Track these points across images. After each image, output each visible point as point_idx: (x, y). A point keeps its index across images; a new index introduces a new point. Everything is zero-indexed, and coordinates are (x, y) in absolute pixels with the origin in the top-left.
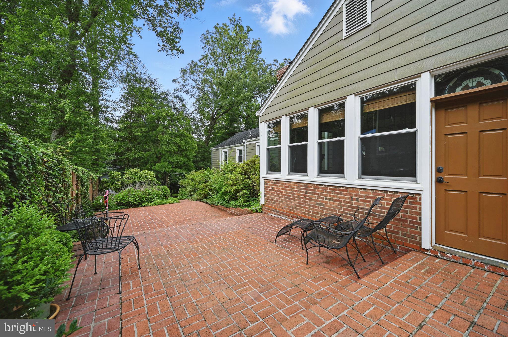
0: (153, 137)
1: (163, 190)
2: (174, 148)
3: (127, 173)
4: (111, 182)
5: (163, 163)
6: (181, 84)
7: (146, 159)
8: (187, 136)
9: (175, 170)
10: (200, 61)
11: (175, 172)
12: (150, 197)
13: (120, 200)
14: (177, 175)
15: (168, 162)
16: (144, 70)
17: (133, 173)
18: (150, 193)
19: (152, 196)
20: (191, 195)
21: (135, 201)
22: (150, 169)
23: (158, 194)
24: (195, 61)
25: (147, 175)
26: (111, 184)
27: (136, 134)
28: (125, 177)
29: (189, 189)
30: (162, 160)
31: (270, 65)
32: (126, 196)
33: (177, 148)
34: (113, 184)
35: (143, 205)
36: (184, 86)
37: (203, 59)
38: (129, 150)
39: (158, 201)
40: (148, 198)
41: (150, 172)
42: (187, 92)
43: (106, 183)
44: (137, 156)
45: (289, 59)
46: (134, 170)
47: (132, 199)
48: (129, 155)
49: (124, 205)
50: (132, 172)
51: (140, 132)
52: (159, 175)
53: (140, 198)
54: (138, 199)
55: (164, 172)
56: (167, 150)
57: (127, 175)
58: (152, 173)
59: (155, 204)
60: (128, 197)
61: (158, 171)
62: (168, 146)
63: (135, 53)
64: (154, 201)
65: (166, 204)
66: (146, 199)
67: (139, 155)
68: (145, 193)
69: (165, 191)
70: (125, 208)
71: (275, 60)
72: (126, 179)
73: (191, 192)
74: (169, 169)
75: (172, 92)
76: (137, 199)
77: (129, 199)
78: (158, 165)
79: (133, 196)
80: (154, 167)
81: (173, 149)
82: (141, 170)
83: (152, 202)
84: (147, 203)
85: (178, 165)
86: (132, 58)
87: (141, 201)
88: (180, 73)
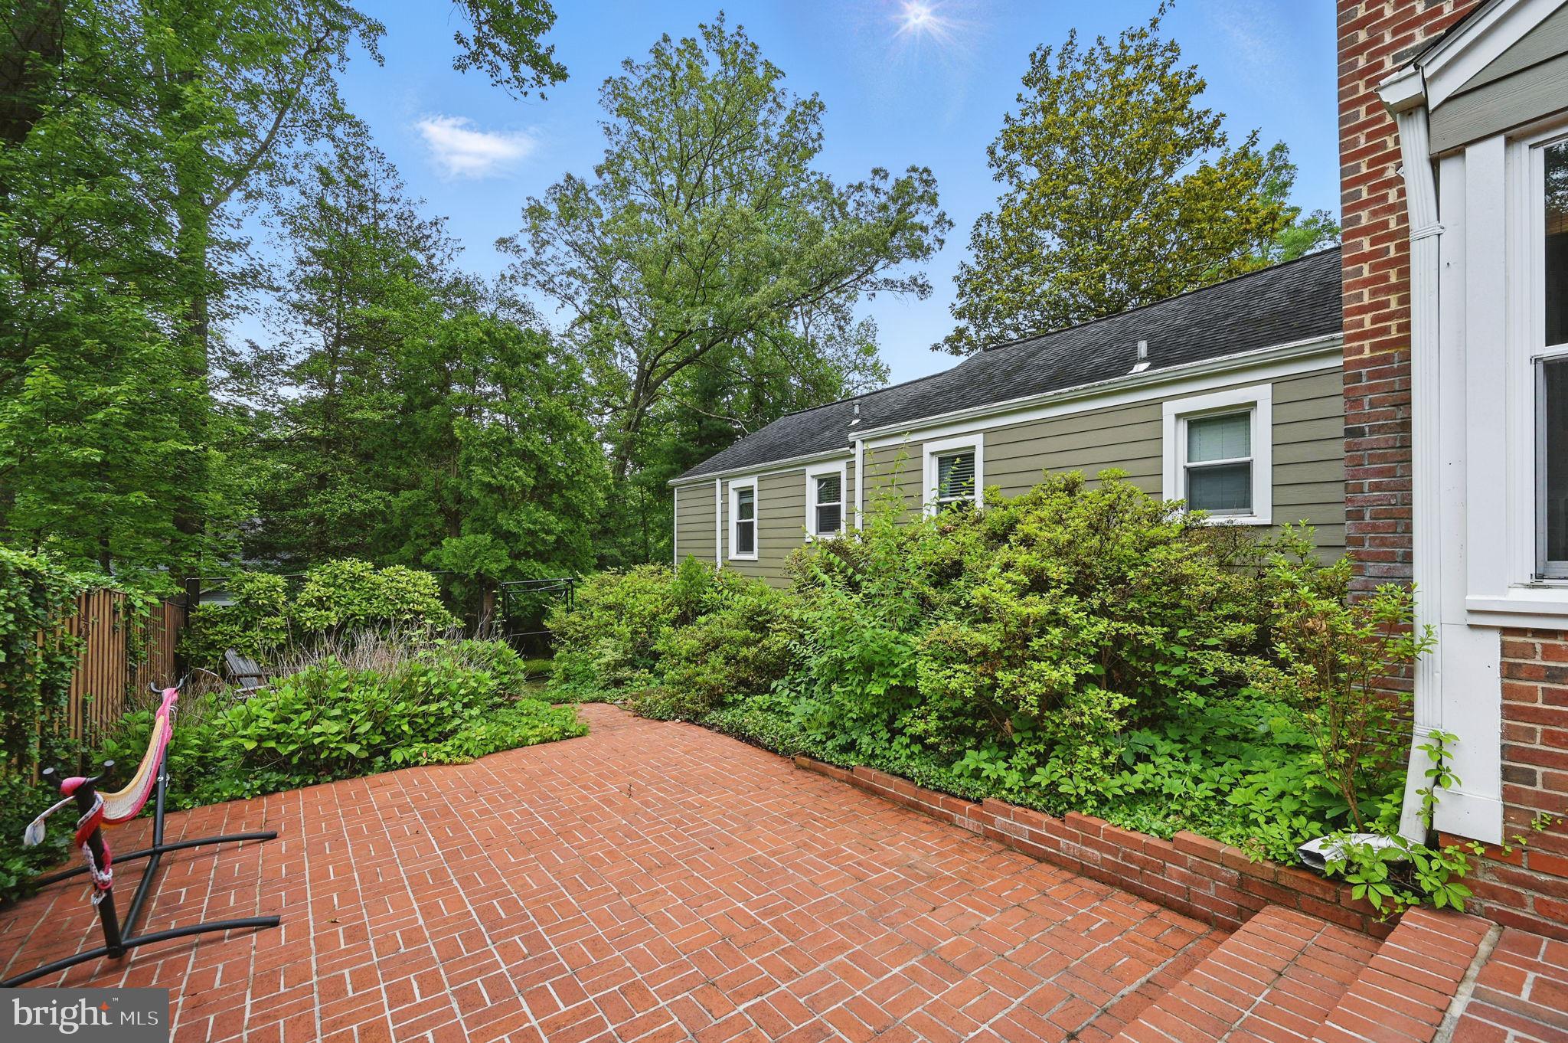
0: (429, 432)
1: (494, 663)
2: (521, 473)
3: (316, 577)
4: (238, 617)
5: (472, 537)
6: (526, 256)
7: (397, 522)
8: (574, 427)
9: (521, 565)
10: (599, 172)
11: (521, 575)
12: (434, 707)
13: (261, 739)
14: (530, 586)
15: (494, 532)
16: (391, 182)
17: (340, 581)
18: (437, 685)
19: (444, 704)
20: (618, 683)
21: (353, 739)
22: (416, 564)
23: (474, 692)
24: (577, 176)
25: (403, 589)
26: (236, 628)
27: (358, 415)
28: (303, 597)
29: (608, 651)
30: (466, 525)
31: (860, 187)
32: (298, 712)
33: (534, 474)
34: (247, 626)
35: (397, 756)
36: (536, 265)
37: (610, 163)
38: (323, 481)
39: (480, 730)
40: (425, 715)
41: (417, 573)
42: (547, 287)
43: (215, 624)
44: (358, 507)
45: (926, 170)
46: (346, 565)
47: (336, 728)
48: (327, 502)
49: (283, 765)
50: (336, 576)
51: (373, 408)
52: (456, 590)
53: (379, 719)
54: (368, 725)
55: (478, 574)
56: (493, 481)
57: (312, 589)
58: (428, 578)
59: (467, 753)
60: (307, 715)
61: (451, 572)
62: (496, 465)
63: (357, 119)
64: (462, 735)
65: (521, 744)
66: (410, 724)
67: (367, 502)
68: (407, 690)
69: (501, 668)
70: (290, 786)
71: (876, 172)
72: (309, 604)
73: (618, 665)
74: (498, 561)
75: (491, 286)
76: (362, 730)
77: (316, 729)
78: (450, 544)
79: (337, 712)
80: (435, 556)
81: (518, 480)
82: (378, 567)
83: (443, 737)
84: (417, 747)
85: (534, 547)
86: (345, 139)
87: (384, 733)
88: (525, 217)
